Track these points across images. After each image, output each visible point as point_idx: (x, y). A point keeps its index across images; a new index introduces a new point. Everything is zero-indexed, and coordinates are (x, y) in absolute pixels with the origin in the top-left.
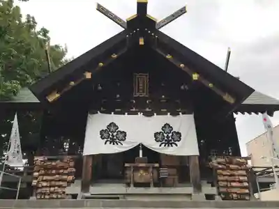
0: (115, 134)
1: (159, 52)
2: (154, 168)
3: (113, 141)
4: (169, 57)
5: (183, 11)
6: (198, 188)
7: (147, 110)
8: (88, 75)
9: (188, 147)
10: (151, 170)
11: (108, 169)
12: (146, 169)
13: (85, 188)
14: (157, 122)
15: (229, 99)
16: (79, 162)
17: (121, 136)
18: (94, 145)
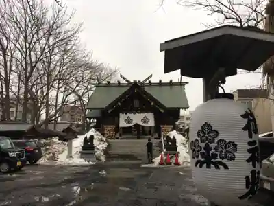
1: (142, 94)
3: (129, 123)
5: (151, 76)
6: (153, 136)
7: (139, 112)
8: (119, 104)
9: (151, 123)
11: (127, 131)
13: (120, 135)
14: (142, 116)
15: (162, 111)
16: (117, 129)
17: (131, 121)
18: (123, 124)
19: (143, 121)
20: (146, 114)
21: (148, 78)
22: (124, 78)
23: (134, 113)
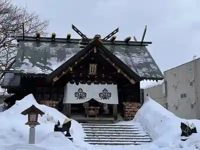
0: (82, 94)
1: (104, 56)
2: (97, 109)
3: (81, 98)
4: (108, 59)
7: (96, 81)
8: (71, 69)
9: (114, 100)
10: (96, 110)
12: (94, 109)
15: (133, 82)
17: (84, 95)
18: (71, 98)
19: (102, 95)
20: (106, 86)
21: (113, 33)
22: (78, 31)
23: (89, 84)
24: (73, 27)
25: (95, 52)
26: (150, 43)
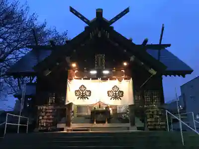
0: (84, 92)
5: (127, 11)
9: (128, 99)
17: (88, 94)
19: (111, 94)
20: (115, 82)
22: (77, 14)
24: (72, 10)
25: (99, 36)
26: (169, 45)
